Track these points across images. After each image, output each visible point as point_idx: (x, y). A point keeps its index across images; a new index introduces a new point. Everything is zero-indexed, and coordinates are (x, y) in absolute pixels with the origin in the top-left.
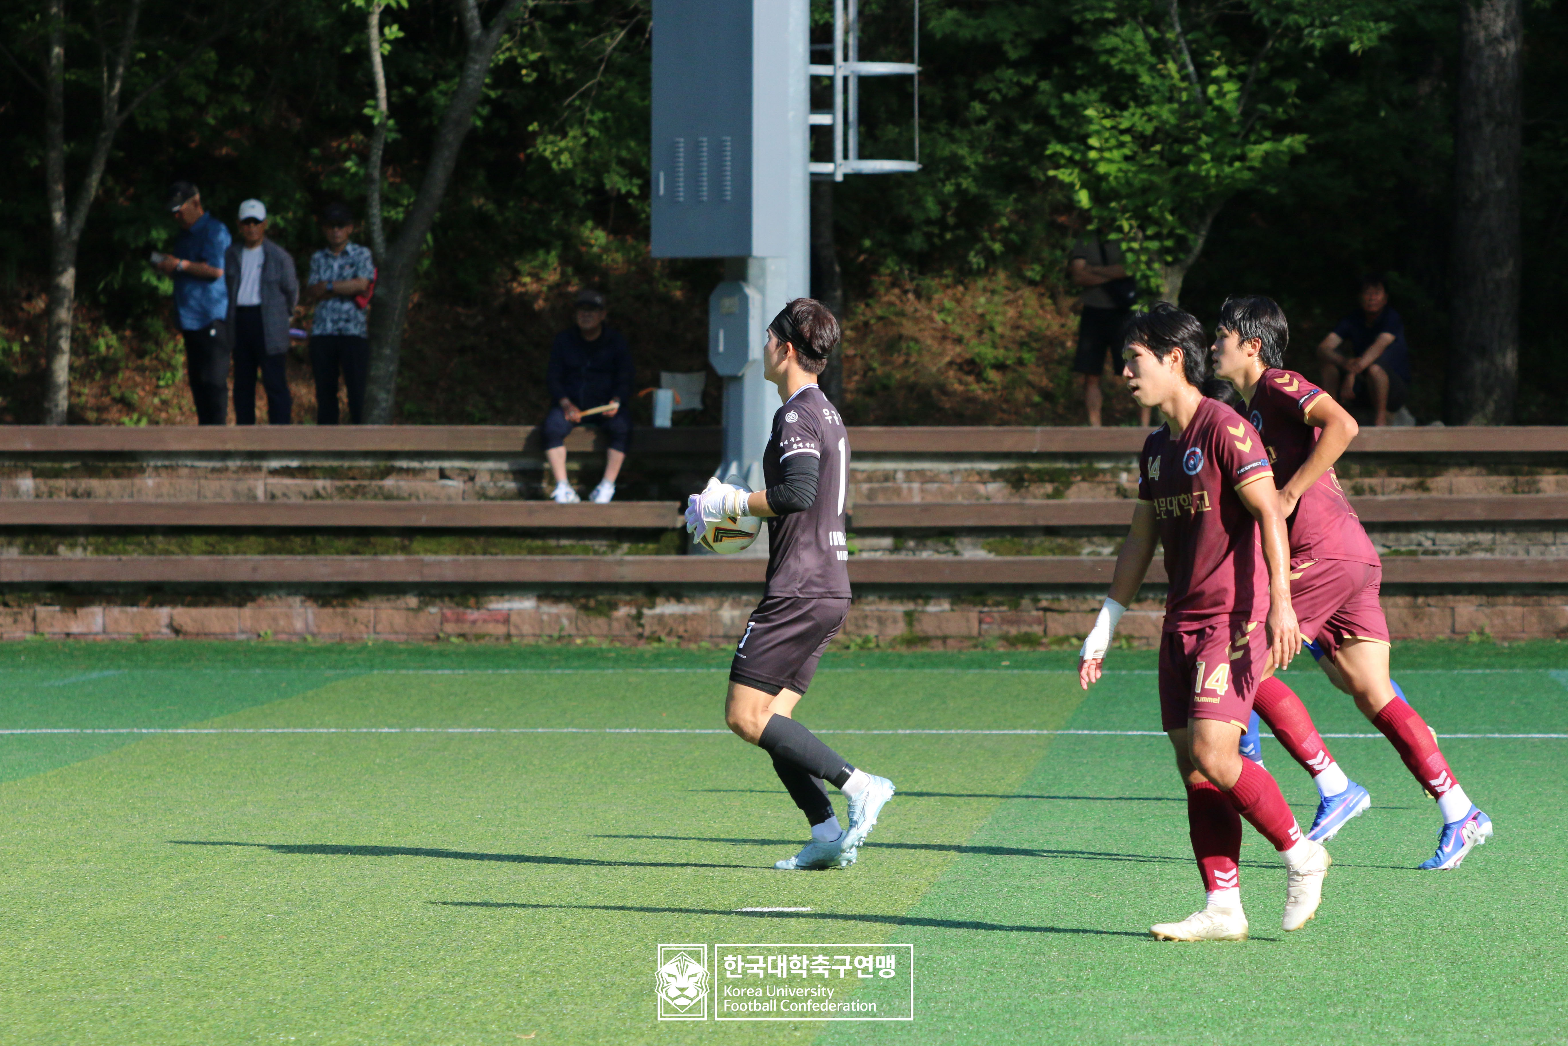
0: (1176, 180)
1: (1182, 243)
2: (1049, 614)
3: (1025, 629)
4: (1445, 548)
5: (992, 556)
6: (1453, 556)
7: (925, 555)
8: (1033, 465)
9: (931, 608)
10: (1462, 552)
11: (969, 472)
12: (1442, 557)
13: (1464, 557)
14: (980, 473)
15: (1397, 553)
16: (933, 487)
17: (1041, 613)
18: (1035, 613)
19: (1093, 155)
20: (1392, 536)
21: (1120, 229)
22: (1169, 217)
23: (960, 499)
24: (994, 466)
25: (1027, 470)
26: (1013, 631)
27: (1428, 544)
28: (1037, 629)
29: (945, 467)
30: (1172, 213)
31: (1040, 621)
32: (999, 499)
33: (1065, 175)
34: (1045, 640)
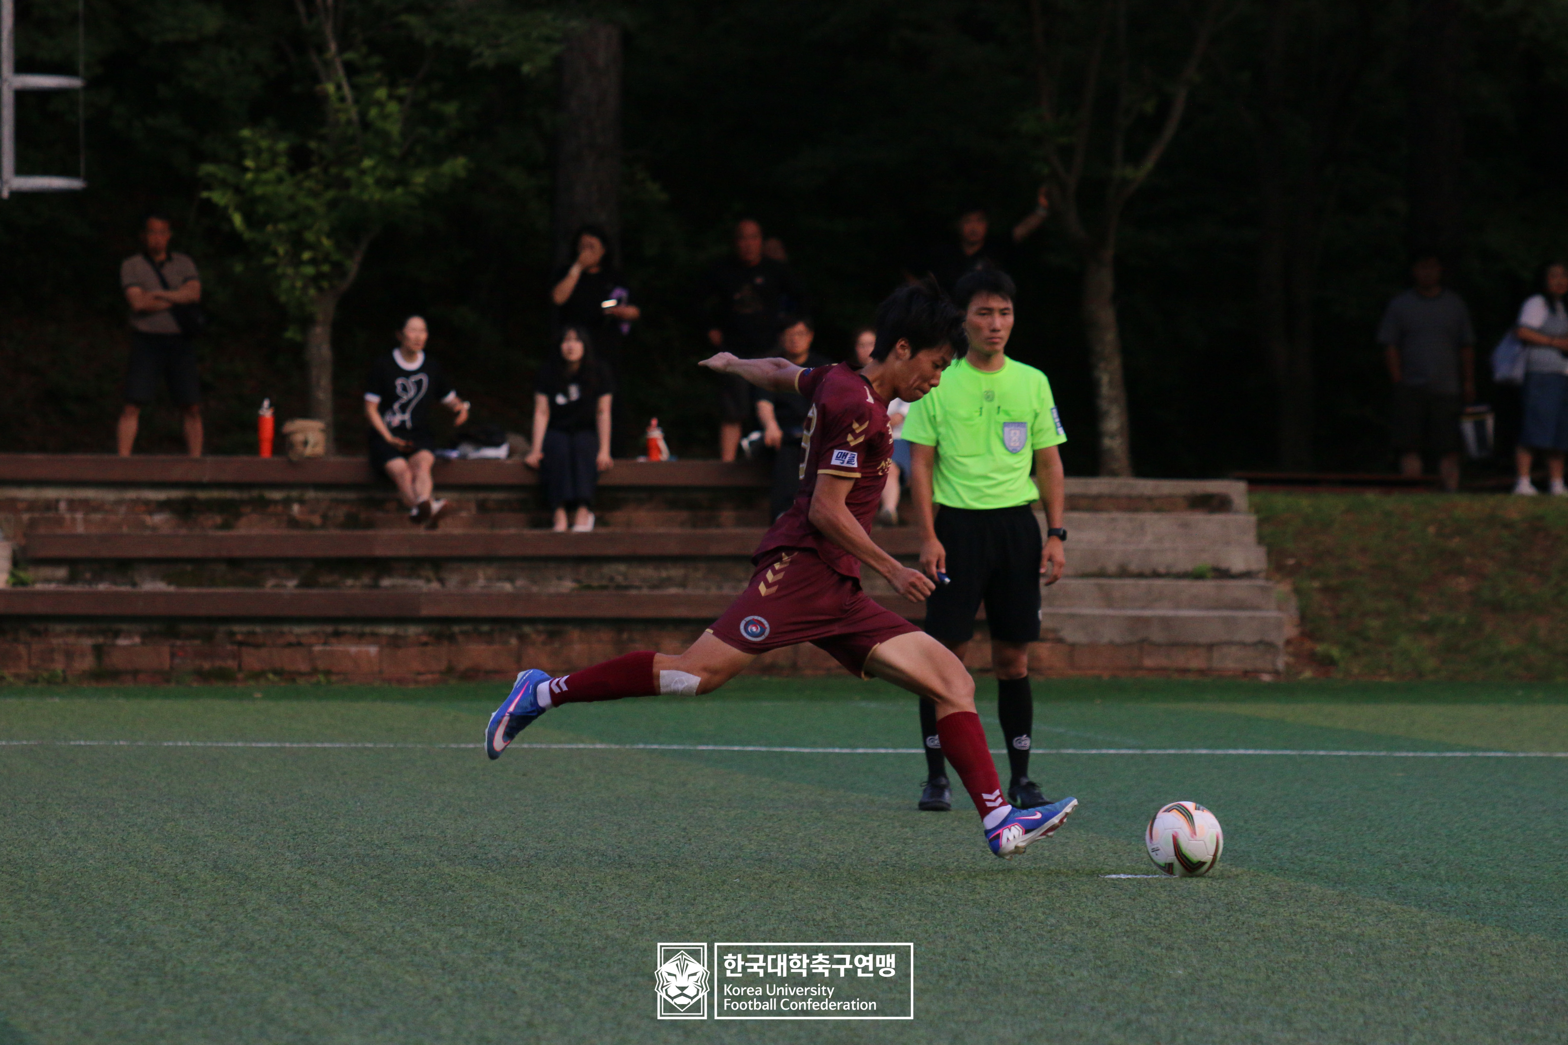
0: (333, 205)
1: (338, 267)
2: (244, 650)
3: (218, 663)
4: (637, 583)
5: (172, 589)
6: (645, 591)
7: (102, 587)
8: (202, 495)
9: (122, 642)
10: (653, 587)
11: (135, 502)
12: (634, 592)
13: (657, 592)
14: (147, 503)
15: (589, 587)
16: (97, 517)
17: (235, 647)
18: (229, 647)
19: (249, 176)
20: (584, 569)
21: (275, 254)
22: (326, 242)
23: (125, 530)
24: (161, 495)
25: (195, 500)
26: (207, 665)
27: (620, 579)
28: (231, 664)
29: (109, 495)
30: (329, 236)
31: (237, 656)
32: (166, 530)
33: (219, 197)
34: (240, 676)
